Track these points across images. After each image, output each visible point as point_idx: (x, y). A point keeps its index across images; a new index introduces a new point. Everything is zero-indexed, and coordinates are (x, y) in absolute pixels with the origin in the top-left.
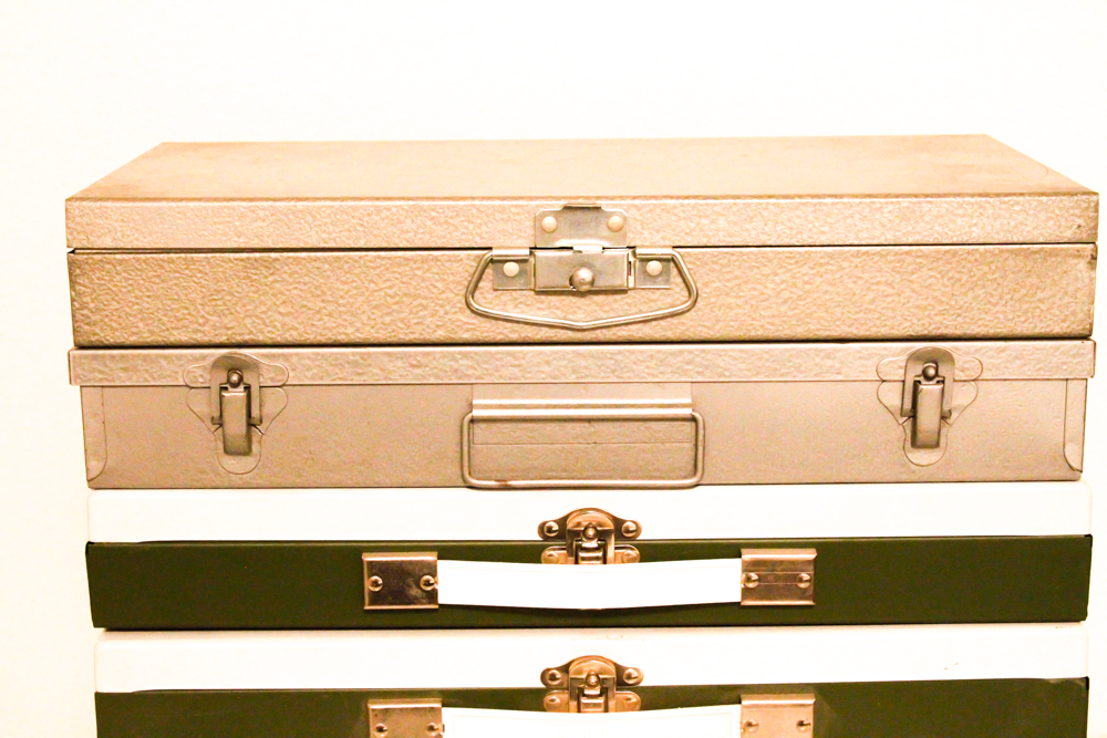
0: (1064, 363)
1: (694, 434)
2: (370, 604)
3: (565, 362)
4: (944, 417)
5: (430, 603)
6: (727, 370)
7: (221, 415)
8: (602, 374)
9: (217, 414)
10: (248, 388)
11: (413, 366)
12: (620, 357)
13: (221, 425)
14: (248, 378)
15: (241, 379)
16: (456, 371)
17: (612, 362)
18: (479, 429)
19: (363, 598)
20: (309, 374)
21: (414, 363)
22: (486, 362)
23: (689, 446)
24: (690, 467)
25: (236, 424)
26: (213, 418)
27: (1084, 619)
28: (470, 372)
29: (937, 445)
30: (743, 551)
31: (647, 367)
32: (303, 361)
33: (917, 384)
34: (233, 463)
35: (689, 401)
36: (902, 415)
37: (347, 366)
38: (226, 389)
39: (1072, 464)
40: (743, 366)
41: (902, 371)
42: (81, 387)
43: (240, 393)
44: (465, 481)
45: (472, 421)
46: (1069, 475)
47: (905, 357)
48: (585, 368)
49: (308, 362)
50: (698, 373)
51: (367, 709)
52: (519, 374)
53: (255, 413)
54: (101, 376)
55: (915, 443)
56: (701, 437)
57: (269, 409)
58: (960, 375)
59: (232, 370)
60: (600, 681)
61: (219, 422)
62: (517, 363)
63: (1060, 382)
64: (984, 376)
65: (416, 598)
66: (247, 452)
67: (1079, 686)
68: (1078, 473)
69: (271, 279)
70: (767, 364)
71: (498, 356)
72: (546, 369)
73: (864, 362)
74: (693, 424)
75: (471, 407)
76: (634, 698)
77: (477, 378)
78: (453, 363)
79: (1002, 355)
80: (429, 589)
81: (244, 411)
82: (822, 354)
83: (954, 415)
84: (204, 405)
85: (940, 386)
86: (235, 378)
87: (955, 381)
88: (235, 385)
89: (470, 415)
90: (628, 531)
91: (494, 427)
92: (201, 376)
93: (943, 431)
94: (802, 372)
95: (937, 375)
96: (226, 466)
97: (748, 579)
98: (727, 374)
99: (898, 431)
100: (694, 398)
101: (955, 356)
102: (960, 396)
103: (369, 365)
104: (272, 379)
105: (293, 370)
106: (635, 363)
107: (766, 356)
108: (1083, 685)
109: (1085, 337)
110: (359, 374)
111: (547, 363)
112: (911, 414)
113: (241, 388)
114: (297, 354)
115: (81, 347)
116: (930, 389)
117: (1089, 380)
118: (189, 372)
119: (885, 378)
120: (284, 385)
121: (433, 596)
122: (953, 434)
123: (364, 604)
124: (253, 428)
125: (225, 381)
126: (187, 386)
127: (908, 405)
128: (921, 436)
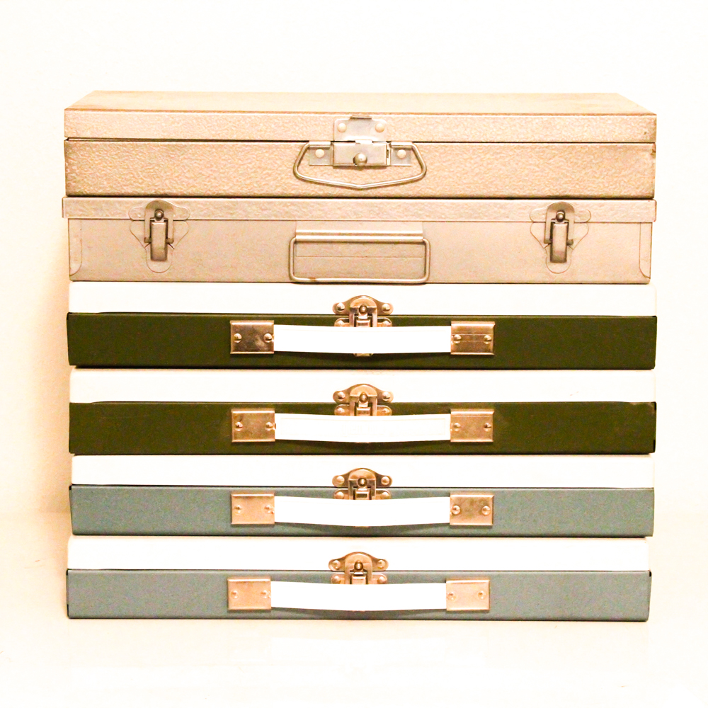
0: (638, 213)
1: (424, 252)
2: (234, 351)
3: (350, 209)
4: (569, 244)
5: (269, 351)
6: (443, 214)
7: (150, 237)
8: (371, 216)
9: (148, 236)
10: (166, 221)
11: (263, 210)
12: (381, 206)
13: (150, 243)
14: (167, 215)
15: (163, 215)
16: (287, 212)
17: (377, 209)
18: (299, 246)
19: (230, 346)
20: (202, 213)
21: (263, 207)
22: (304, 208)
23: (421, 260)
24: (422, 272)
25: (159, 242)
26: (145, 238)
27: (653, 368)
28: (295, 213)
29: (565, 261)
30: (452, 322)
31: (398, 212)
32: (199, 206)
33: (552, 223)
34: (156, 266)
35: (421, 232)
36: (545, 243)
37: (224, 209)
38: (154, 221)
39: (644, 273)
40: (453, 212)
41: (544, 216)
42: (69, 219)
43: (162, 223)
44: (291, 278)
45: (296, 242)
46: (643, 280)
47: (546, 208)
48: (361, 212)
49: (201, 206)
50: (427, 216)
51: (231, 413)
52: (323, 215)
53: (170, 236)
54: (81, 213)
55: (553, 260)
56: (428, 254)
57: (178, 234)
58: (578, 219)
59: (158, 210)
60: (368, 398)
61: (149, 241)
62: (322, 208)
63: (636, 225)
64: (592, 220)
65: (260, 347)
66: (164, 259)
67: (651, 408)
68: (648, 279)
69: (182, 157)
70: (467, 211)
71: (312, 204)
72: (338, 212)
73: (523, 211)
74: (424, 246)
75: (296, 234)
76: (387, 410)
77: (299, 217)
78: (285, 208)
79: (602, 208)
80: (268, 342)
81: (164, 233)
82: (498, 206)
83: (575, 244)
84: (140, 230)
85: (566, 224)
86: (159, 214)
87: (575, 223)
88: (159, 219)
89: (294, 239)
90: (385, 310)
91: (308, 246)
92: (140, 214)
93: (568, 253)
94: (486, 216)
95: (564, 219)
96: (151, 268)
97: (455, 339)
98: (443, 216)
99: (542, 253)
100: (424, 231)
101: (574, 207)
102: (577, 232)
103: (237, 209)
104: (180, 216)
105: (193, 211)
106: (391, 210)
107: (466, 206)
108: (653, 406)
109: (651, 198)
110: (232, 214)
111: (339, 209)
112: (550, 242)
113: (163, 220)
114: (195, 202)
115: (69, 196)
116: (560, 227)
117: (653, 223)
118: (133, 211)
119: (535, 221)
120: (187, 220)
121: (270, 346)
122: (575, 255)
123: (230, 351)
124: (169, 246)
125: (153, 216)
126: (131, 219)
127: (548, 237)
128: (556, 255)
